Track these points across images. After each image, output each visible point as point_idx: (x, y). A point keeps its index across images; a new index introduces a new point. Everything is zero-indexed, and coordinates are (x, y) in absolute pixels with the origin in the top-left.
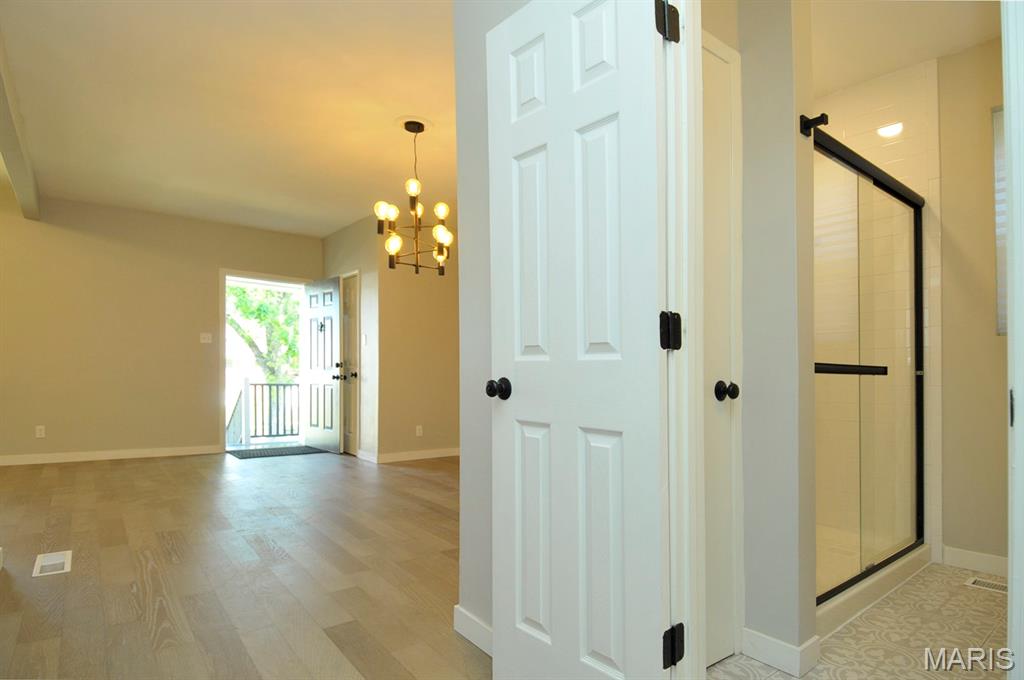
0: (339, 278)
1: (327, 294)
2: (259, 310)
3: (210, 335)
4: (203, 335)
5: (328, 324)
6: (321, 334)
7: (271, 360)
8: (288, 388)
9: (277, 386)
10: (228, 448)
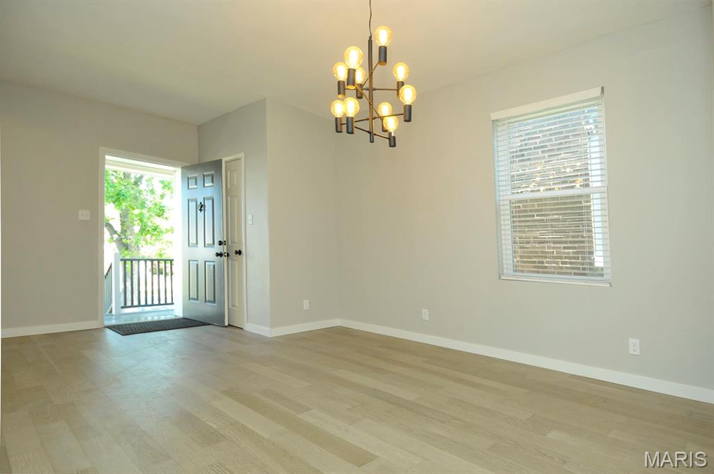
0: (221, 160)
1: (208, 175)
2: (118, 194)
3: (88, 212)
4: (81, 212)
5: (208, 204)
6: (201, 214)
7: (126, 238)
8: (142, 263)
9: (132, 261)
10: (107, 323)
